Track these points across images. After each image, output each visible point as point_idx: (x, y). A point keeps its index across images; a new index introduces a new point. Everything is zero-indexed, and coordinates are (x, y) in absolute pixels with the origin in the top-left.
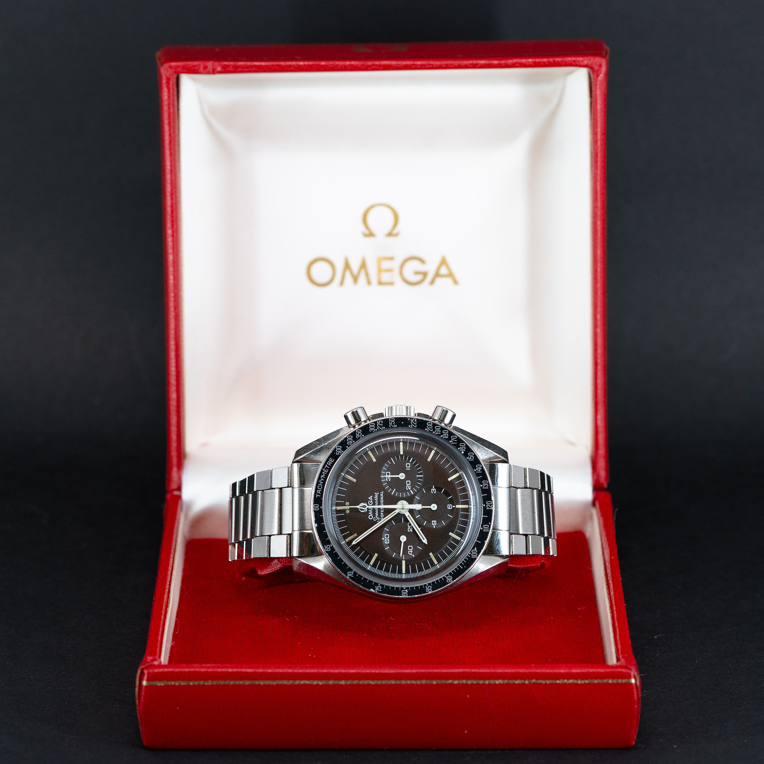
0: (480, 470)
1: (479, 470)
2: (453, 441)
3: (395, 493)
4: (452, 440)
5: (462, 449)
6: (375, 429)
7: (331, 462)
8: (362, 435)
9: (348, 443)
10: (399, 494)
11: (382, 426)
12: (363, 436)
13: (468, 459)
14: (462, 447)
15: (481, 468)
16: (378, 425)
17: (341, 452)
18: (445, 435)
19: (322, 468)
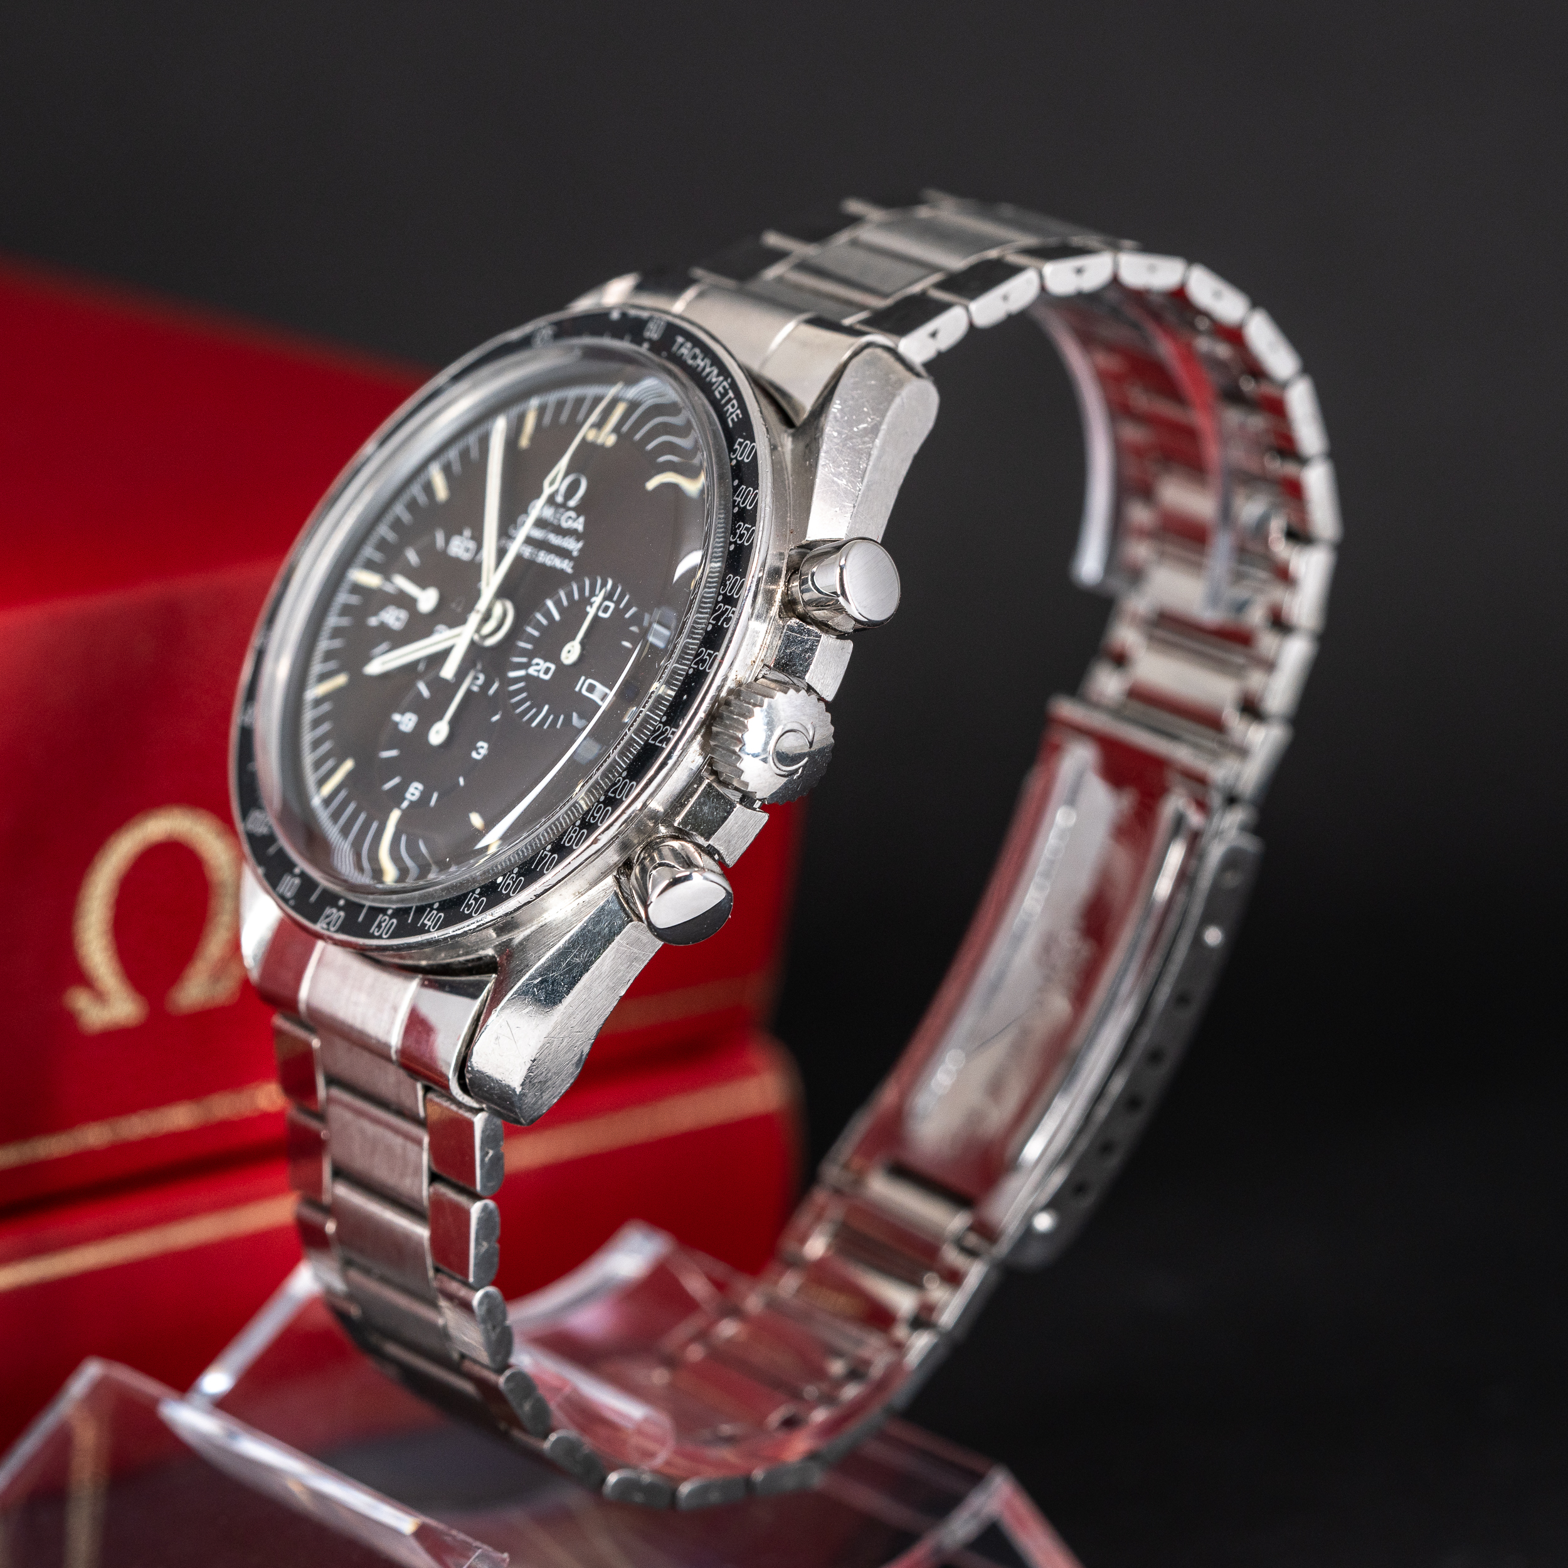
0: (426, 922)
1: (429, 920)
2: (546, 855)
3: (548, 615)
4: (549, 854)
5: (508, 881)
6: (725, 595)
7: (732, 413)
8: (735, 543)
9: (745, 487)
10: (538, 626)
11: (718, 622)
12: (732, 547)
13: (473, 891)
14: (514, 882)
15: (430, 926)
16: (727, 609)
17: (736, 458)
18: (574, 835)
19: (733, 381)
